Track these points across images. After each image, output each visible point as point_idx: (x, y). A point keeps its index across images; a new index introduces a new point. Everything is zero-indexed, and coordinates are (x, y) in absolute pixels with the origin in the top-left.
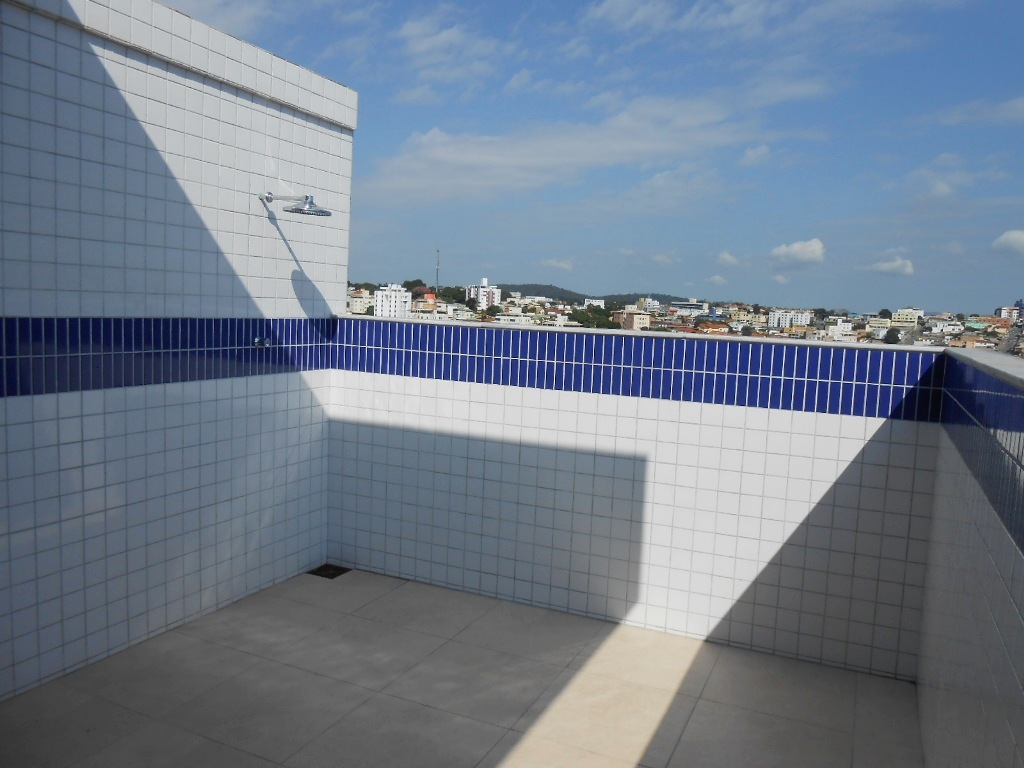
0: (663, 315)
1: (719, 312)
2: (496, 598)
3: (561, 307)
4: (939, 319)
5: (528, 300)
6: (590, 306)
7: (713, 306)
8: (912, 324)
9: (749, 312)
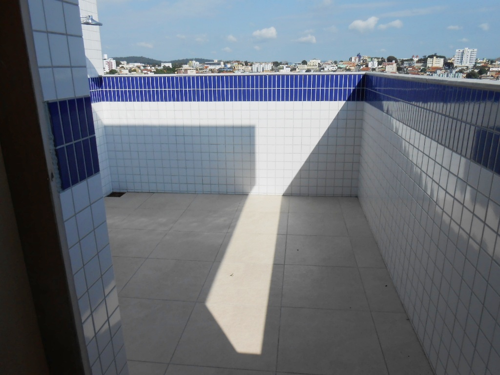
0: (202, 69)
1: (229, 66)
2: (195, 193)
3: (149, 68)
4: (327, 64)
5: (131, 65)
6: (164, 67)
7: (225, 63)
8: (316, 67)
9: (243, 65)
